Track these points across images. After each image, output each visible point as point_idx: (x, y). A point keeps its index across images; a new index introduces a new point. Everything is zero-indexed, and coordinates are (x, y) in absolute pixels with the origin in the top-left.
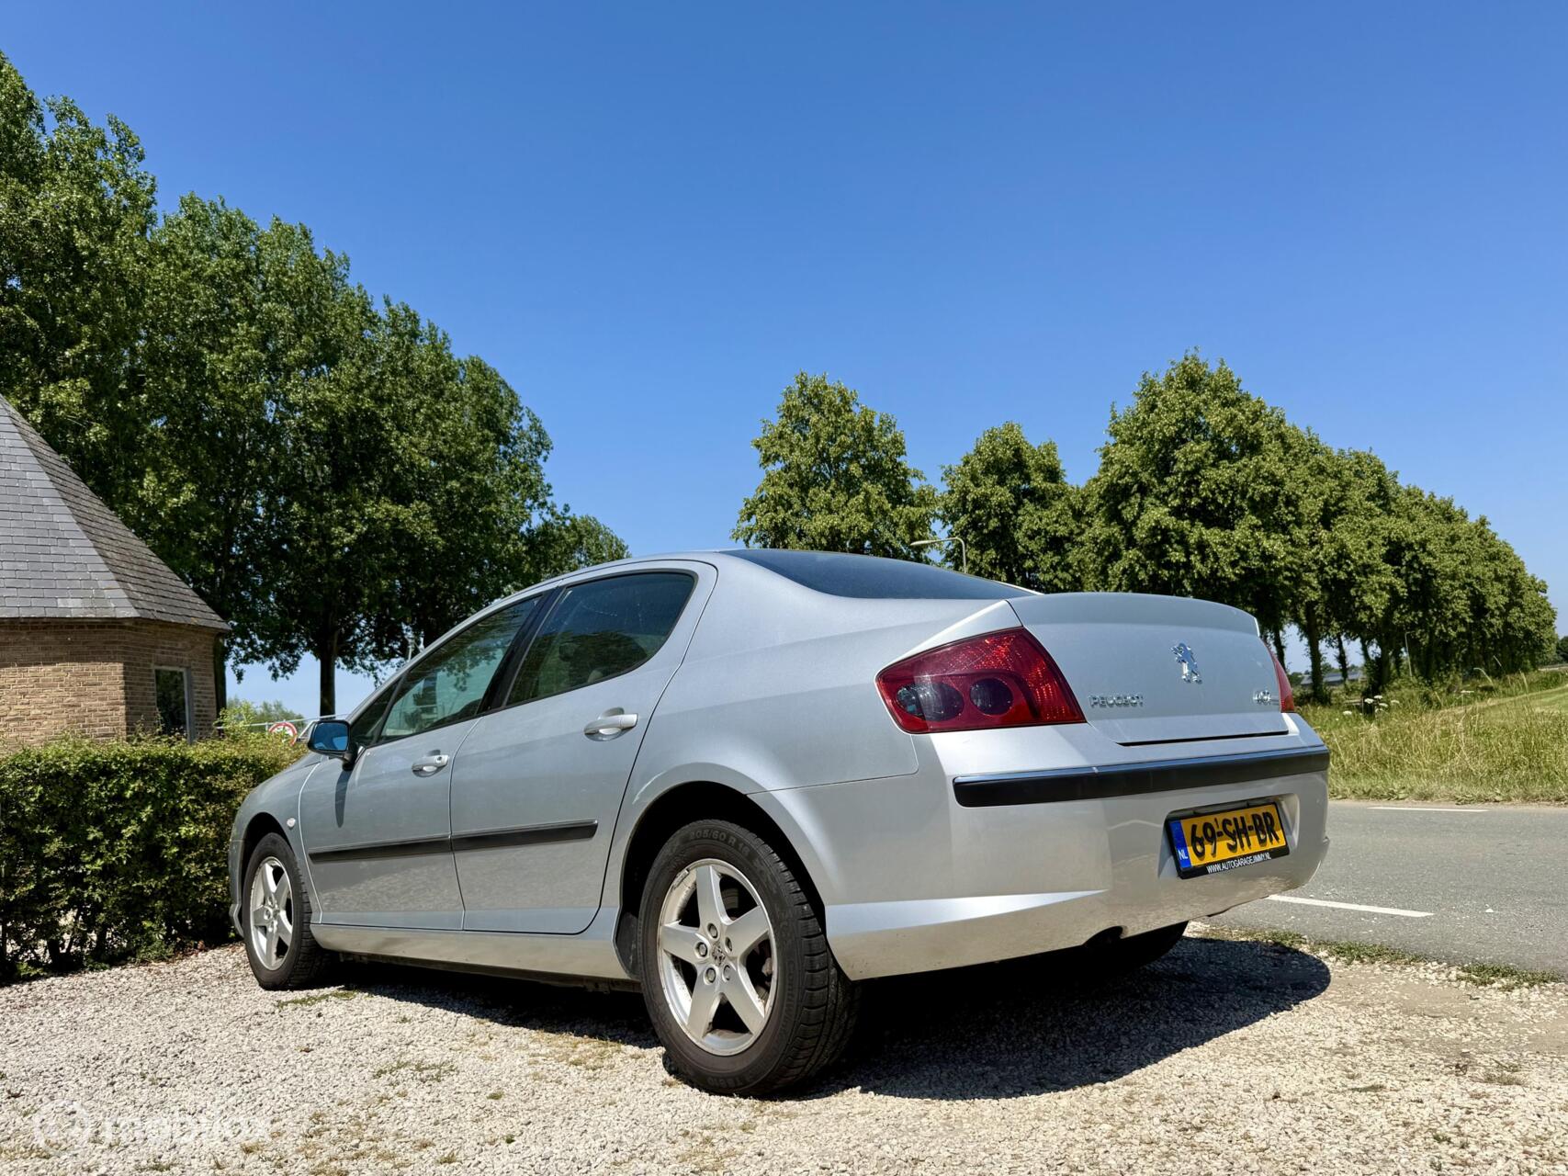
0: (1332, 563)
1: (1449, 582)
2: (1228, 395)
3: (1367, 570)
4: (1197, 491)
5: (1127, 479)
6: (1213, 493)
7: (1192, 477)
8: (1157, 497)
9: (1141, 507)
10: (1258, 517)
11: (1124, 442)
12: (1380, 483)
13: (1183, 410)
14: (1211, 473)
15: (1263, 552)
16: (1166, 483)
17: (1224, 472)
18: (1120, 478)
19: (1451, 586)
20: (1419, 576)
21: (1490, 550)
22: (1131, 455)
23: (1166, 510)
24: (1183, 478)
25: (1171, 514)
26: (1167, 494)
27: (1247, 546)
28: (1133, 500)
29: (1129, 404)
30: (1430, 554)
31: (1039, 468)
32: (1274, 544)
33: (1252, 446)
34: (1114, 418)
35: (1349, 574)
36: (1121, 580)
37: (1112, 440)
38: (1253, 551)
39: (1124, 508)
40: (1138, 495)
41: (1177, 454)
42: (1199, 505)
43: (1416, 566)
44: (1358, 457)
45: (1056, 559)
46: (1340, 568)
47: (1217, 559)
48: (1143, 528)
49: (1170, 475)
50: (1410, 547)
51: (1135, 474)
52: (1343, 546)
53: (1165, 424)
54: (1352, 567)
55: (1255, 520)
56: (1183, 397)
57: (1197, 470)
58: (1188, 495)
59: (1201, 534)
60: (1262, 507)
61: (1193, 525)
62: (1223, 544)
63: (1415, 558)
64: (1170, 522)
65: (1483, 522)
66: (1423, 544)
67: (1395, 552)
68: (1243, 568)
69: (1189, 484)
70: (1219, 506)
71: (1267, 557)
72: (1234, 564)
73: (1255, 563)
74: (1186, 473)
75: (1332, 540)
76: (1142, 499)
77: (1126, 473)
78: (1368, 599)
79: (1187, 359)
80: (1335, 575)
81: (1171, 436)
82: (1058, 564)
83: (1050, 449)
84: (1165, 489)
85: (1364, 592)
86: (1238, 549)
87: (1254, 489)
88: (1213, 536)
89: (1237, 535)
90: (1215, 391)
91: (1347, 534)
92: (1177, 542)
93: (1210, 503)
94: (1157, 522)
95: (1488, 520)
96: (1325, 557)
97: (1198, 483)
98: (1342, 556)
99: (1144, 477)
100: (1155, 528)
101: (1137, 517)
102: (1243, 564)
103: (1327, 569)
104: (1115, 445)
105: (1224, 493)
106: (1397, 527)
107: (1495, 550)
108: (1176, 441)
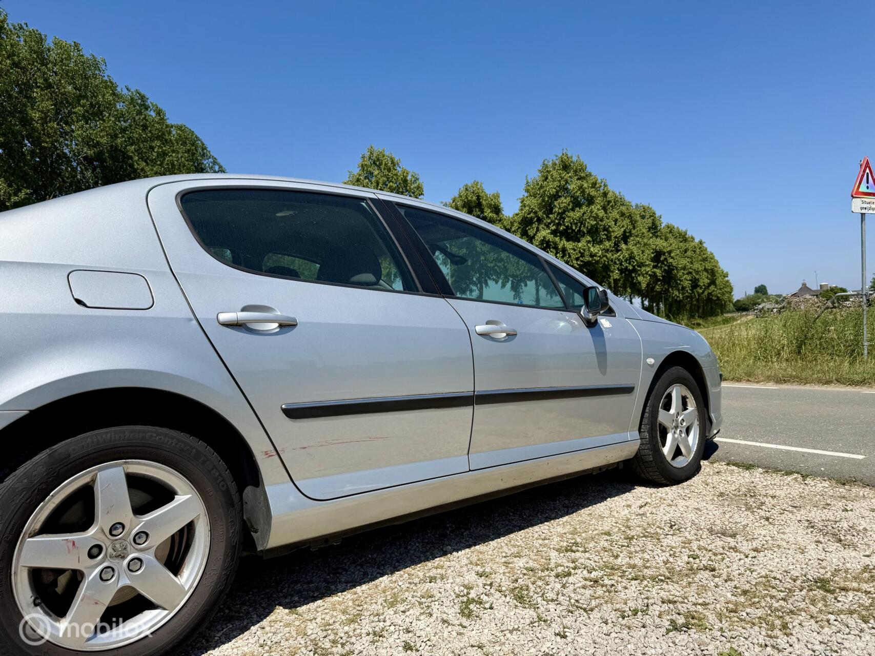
0: (626, 261)
1: (681, 271)
2: (580, 173)
3: (641, 265)
4: (563, 222)
5: (532, 215)
6: (571, 224)
7: (562, 215)
8: (545, 225)
9: (538, 229)
10: (590, 237)
11: (531, 196)
12: (653, 221)
13: (560, 181)
14: (571, 214)
15: (591, 254)
16: (550, 218)
17: (576, 214)
18: (529, 214)
19: (682, 273)
20: (667, 268)
22: (534, 203)
23: (549, 231)
24: (557, 216)
25: (551, 233)
26: (550, 223)
27: (584, 250)
28: (534, 226)
29: (535, 175)
30: (673, 258)
31: (489, 206)
32: (595, 249)
34: (527, 183)
35: (634, 267)
36: (525, 267)
37: (526, 194)
38: (587, 253)
39: (529, 229)
40: (536, 223)
41: (556, 203)
42: (564, 229)
43: (665, 263)
46: (630, 263)
47: (570, 256)
48: (537, 240)
49: (552, 214)
50: (663, 253)
51: (536, 213)
52: (632, 253)
53: (551, 188)
54: (635, 263)
55: (588, 238)
56: (560, 174)
57: (564, 212)
58: (559, 225)
59: (564, 244)
60: (592, 232)
61: (561, 240)
62: (574, 250)
63: (665, 259)
64: (550, 237)
65: (701, 242)
66: (670, 253)
67: (658, 257)
68: (582, 261)
69: (560, 220)
70: (573, 230)
71: (592, 255)
72: (577, 259)
73: (587, 259)
74: (559, 213)
75: (627, 249)
76: (538, 225)
77: (532, 211)
78: (640, 278)
79: (563, 154)
80: (627, 267)
81: (553, 194)
83: (496, 196)
84: (549, 221)
85: (639, 275)
86: (580, 252)
87: (588, 223)
88: (569, 245)
89: (580, 245)
90: (575, 171)
91: (634, 247)
92: (553, 248)
93: (569, 229)
94: (544, 237)
95: (704, 241)
96: (623, 258)
97: (564, 219)
98: (631, 257)
99: (540, 214)
100: (543, 240)
101: (535, 235)
102: (581, 259)
103: (623, 263)
104: (527, 197)
105: (576, 224)
106: (660, 244)
108: (556, 196)
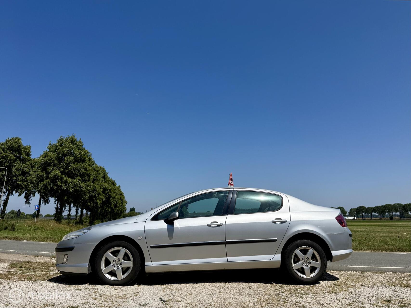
0: (92, 191)
1: (113, 199)
3: (99, 194)
4: (68, 168)
5: (51, 161)
6: (72, 169)
7: (68, 165)
8: (57, 167)
9: (53, 169)
10: (81, 178)
11: (51, 151)
12: (104, 175)
13: (69, 148)
14: (73, 165)
15: (80, 186)
16: (61, 165)
17: (76, 165)
18: (49, 160)
19: (113, 200)
20: (108, 197)
21: (120, 193)
22: (53, 155)
23: (59, 171)
24: (65, 164)
25: (60, 172)
26: (60, 168)
27: (77, 184)
28: (51, 167)
29: (55, 142)
30: (111, 192)
31: (25, 152)
32: (83, 185)
33: (83, 161)
34: (50, 144)
35: (95, 194)
36: (42, 187)
38: (78, 185)
39: (48, 168)
40: (53, 166)
41: (65, 158)
42: (68, 172)
43: (108, 194)
44: (101, 168)
45: (24, 178)
46: (94, 193)
47: (69, 186)
48: (52, 175)
49: (62, 163)
50: (107, 190)
51: (53, 161)
52: (95, 188)
53: (64, 150)
54: (96, 193)
55: (80, 178)
56: (70, 145)
57: (69, 163)
58: (65, 169)
59: (67, 179)
60: (82, 175)
61: (65, 176)
62: (71, 183)
63: (108, 193)
64: (59, 174)
65: (119, 187)
66: (110, 190)
67: (105, 190)
68: (74, 189)
69: (66, 167)
70: (72, 173)
71: (80, 187)
72: (72, 188)
73: (78, 188)
74: (66, 163)
75: (93, 186)
76: (53, 167)
77: (51, 160)
78: (98, 201)
79: (72, 136)
80: (92, 194)
81: (65, 154)
82: (24, 179)
83: (29, 148)
84: (60, 166)
85: (97, 199)
86: (74, 184)
87: (82, 171)
88: (69, 180)
89: (75, 181)
90: (78, 145)
91: (97, 185)
92: (60, 180)
93: (70, 172)
94: (57, 174)
95: (120, 186)
97: (69, 167)
98: (95, 190)
99: (56, 162)
100: (56, 175)
101: (51, 172)
102: (74, 188)
104: (49, 151)
105: (74, 170)
106: (106, 185)
107: (121, 193)
